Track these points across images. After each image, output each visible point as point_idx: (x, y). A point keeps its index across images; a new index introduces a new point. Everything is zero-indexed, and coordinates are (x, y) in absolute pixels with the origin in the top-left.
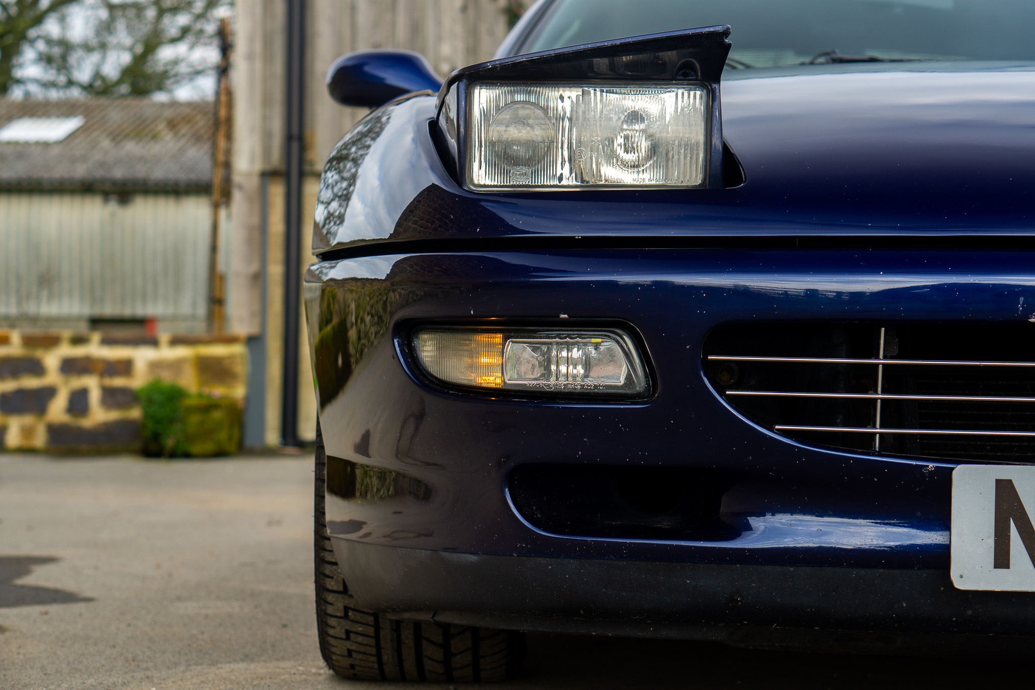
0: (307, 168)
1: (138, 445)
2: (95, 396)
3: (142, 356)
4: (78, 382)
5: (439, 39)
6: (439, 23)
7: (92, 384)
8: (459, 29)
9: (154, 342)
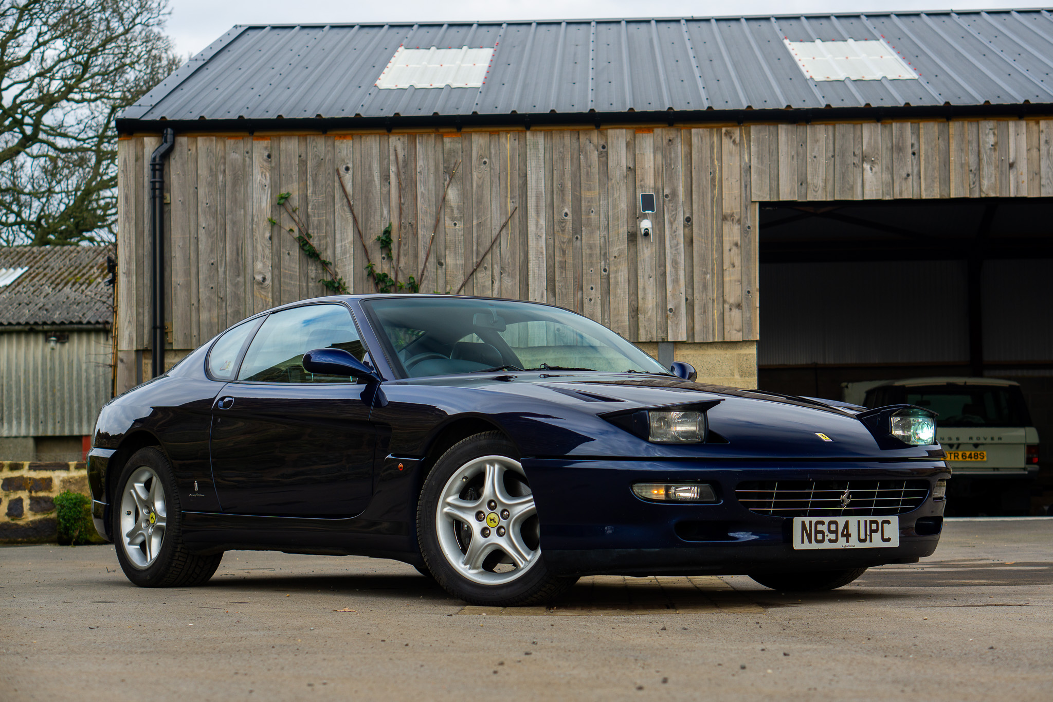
0: (167, 347)
1: (55, 536)
2: (26, 503)
3: (58, 476)
4: (14, 496)
5: (254, 259)
6: (254, 248)
7: (24, 495)
8: (267, 252)
9: (66, 467)
